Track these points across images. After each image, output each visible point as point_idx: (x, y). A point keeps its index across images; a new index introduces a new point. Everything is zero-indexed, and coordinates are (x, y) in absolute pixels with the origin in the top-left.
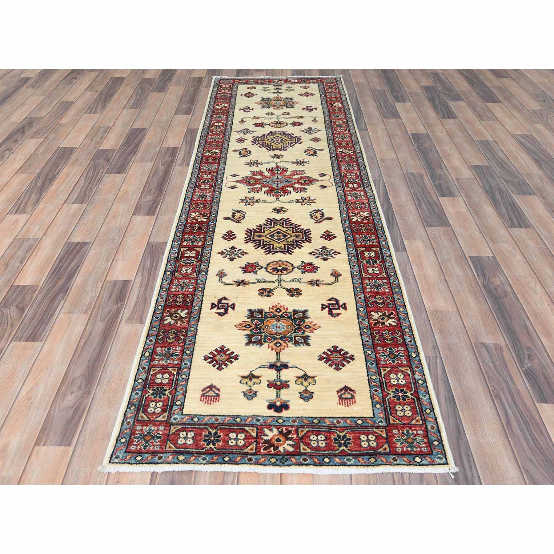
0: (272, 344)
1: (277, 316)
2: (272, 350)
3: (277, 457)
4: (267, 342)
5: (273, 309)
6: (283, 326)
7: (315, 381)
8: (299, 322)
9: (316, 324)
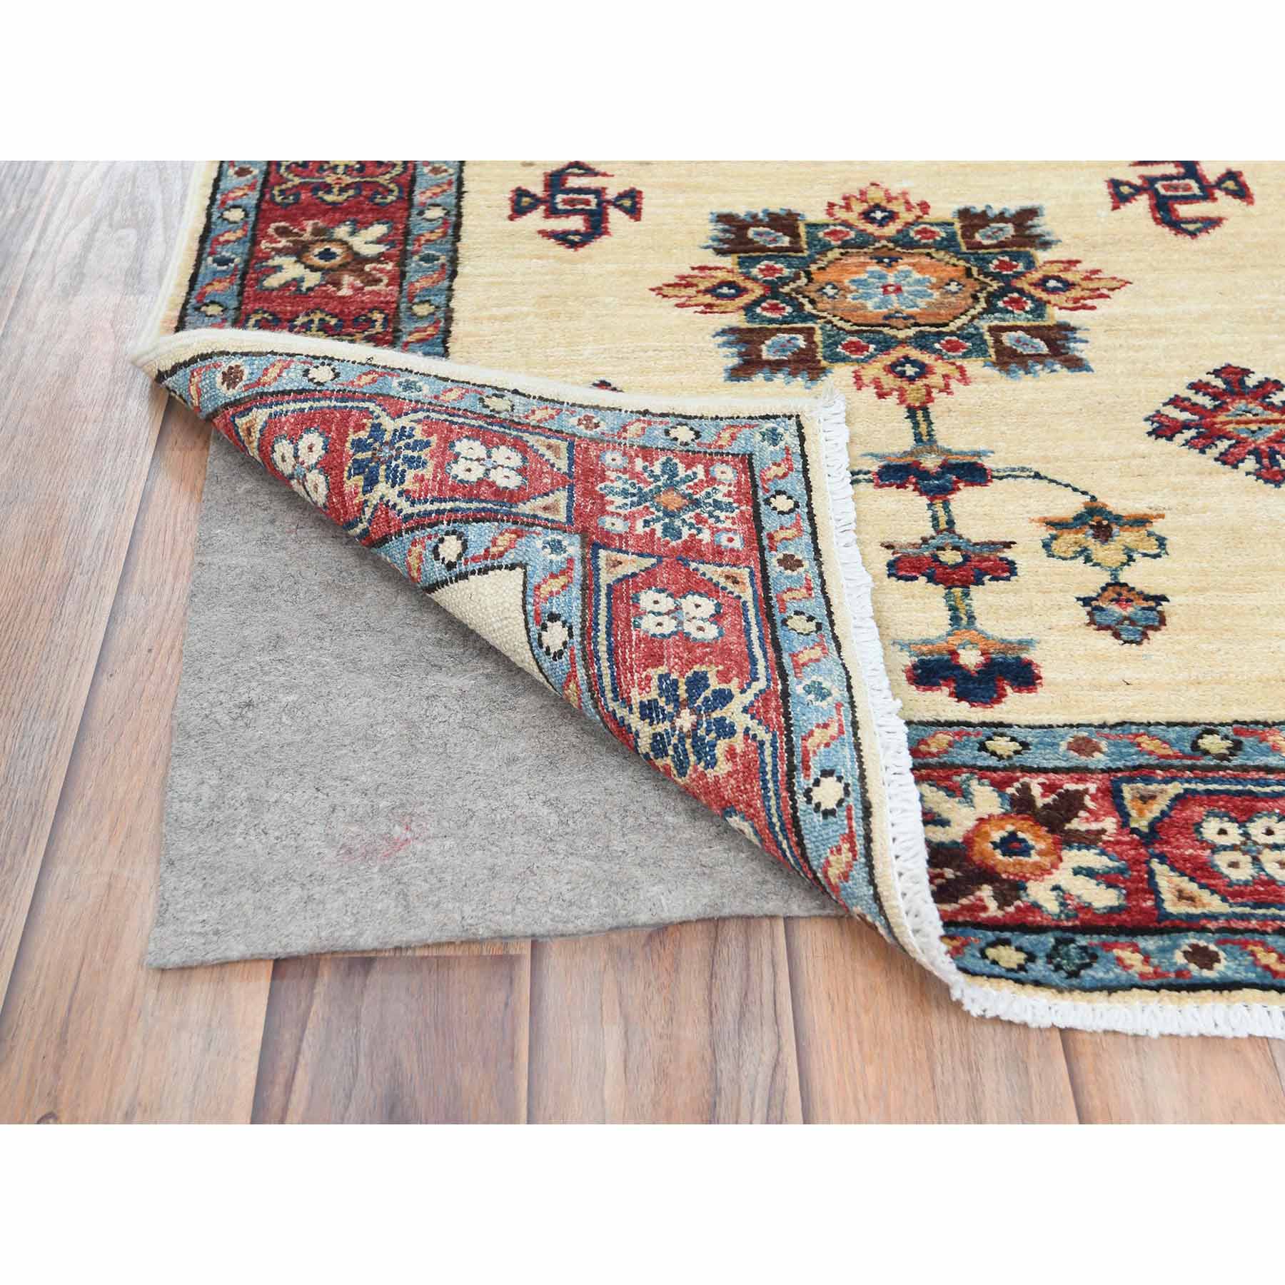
0: (874, 370)
1: (878, 239)
2: (881, 395)
3: (1027, 940)
4: (844, 359)
5: (848, 207)
6: (918, 282)
7: (1161, 542)
8: (1003, 265)
9: (1096, 272)
